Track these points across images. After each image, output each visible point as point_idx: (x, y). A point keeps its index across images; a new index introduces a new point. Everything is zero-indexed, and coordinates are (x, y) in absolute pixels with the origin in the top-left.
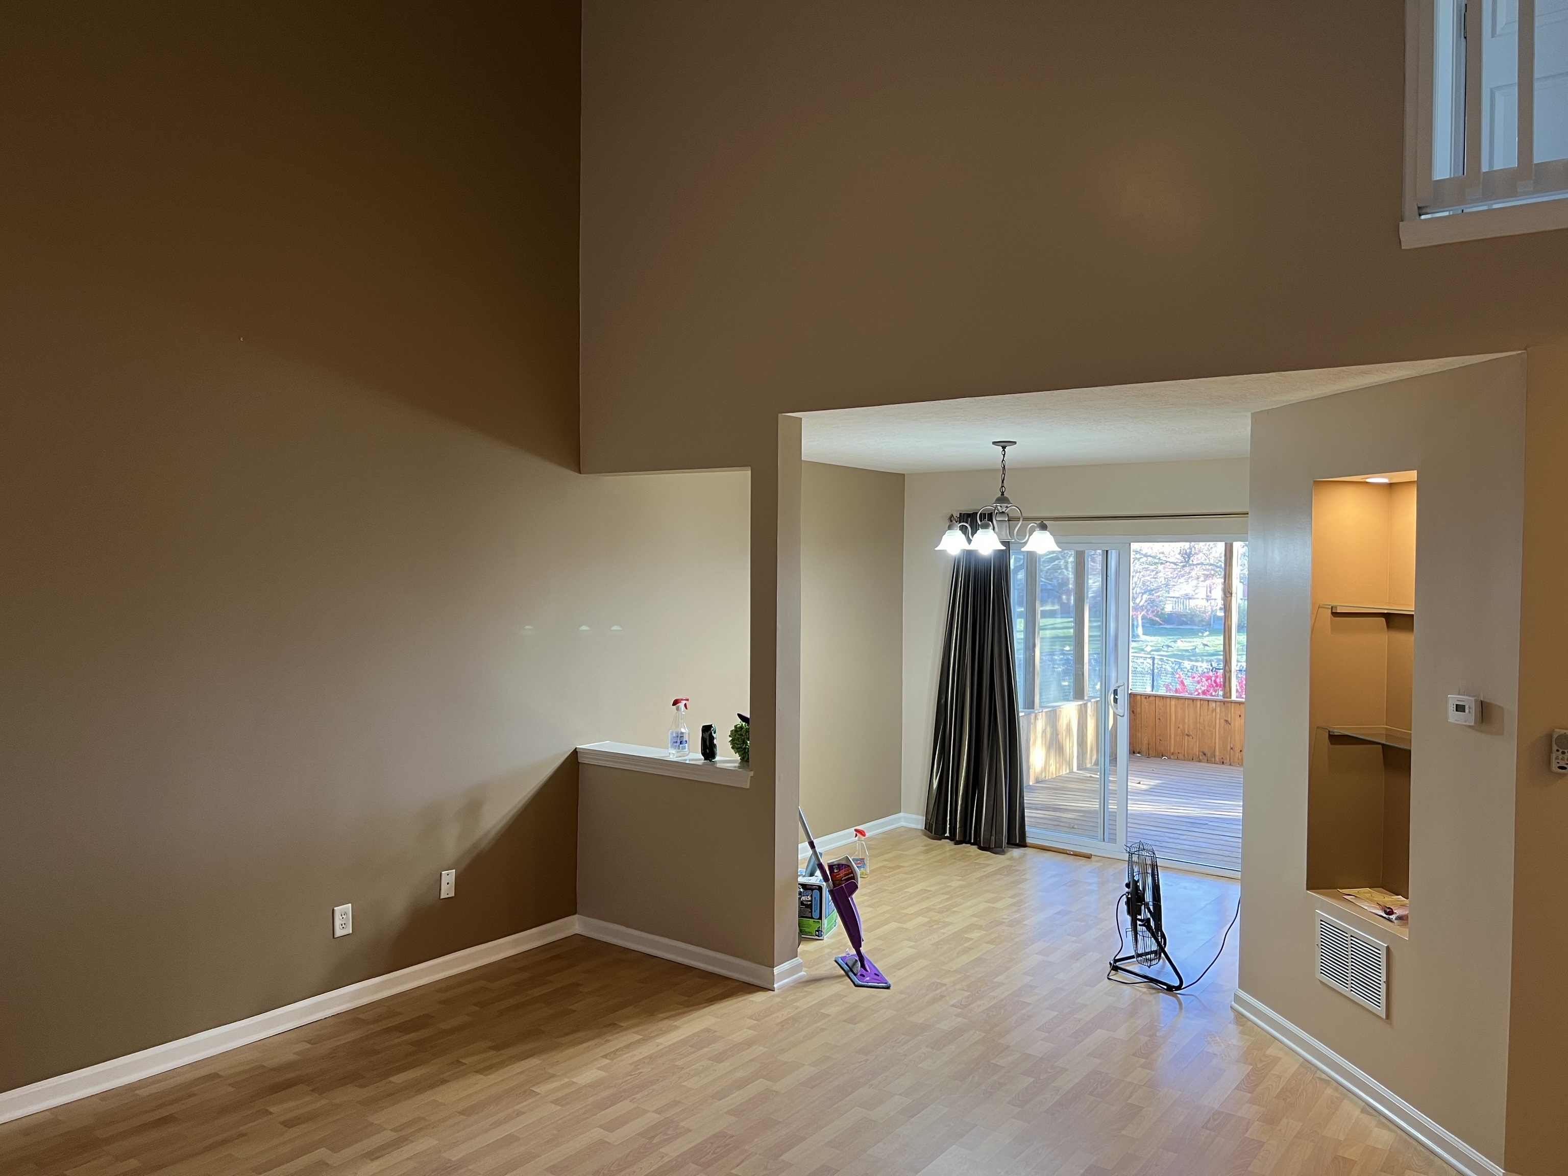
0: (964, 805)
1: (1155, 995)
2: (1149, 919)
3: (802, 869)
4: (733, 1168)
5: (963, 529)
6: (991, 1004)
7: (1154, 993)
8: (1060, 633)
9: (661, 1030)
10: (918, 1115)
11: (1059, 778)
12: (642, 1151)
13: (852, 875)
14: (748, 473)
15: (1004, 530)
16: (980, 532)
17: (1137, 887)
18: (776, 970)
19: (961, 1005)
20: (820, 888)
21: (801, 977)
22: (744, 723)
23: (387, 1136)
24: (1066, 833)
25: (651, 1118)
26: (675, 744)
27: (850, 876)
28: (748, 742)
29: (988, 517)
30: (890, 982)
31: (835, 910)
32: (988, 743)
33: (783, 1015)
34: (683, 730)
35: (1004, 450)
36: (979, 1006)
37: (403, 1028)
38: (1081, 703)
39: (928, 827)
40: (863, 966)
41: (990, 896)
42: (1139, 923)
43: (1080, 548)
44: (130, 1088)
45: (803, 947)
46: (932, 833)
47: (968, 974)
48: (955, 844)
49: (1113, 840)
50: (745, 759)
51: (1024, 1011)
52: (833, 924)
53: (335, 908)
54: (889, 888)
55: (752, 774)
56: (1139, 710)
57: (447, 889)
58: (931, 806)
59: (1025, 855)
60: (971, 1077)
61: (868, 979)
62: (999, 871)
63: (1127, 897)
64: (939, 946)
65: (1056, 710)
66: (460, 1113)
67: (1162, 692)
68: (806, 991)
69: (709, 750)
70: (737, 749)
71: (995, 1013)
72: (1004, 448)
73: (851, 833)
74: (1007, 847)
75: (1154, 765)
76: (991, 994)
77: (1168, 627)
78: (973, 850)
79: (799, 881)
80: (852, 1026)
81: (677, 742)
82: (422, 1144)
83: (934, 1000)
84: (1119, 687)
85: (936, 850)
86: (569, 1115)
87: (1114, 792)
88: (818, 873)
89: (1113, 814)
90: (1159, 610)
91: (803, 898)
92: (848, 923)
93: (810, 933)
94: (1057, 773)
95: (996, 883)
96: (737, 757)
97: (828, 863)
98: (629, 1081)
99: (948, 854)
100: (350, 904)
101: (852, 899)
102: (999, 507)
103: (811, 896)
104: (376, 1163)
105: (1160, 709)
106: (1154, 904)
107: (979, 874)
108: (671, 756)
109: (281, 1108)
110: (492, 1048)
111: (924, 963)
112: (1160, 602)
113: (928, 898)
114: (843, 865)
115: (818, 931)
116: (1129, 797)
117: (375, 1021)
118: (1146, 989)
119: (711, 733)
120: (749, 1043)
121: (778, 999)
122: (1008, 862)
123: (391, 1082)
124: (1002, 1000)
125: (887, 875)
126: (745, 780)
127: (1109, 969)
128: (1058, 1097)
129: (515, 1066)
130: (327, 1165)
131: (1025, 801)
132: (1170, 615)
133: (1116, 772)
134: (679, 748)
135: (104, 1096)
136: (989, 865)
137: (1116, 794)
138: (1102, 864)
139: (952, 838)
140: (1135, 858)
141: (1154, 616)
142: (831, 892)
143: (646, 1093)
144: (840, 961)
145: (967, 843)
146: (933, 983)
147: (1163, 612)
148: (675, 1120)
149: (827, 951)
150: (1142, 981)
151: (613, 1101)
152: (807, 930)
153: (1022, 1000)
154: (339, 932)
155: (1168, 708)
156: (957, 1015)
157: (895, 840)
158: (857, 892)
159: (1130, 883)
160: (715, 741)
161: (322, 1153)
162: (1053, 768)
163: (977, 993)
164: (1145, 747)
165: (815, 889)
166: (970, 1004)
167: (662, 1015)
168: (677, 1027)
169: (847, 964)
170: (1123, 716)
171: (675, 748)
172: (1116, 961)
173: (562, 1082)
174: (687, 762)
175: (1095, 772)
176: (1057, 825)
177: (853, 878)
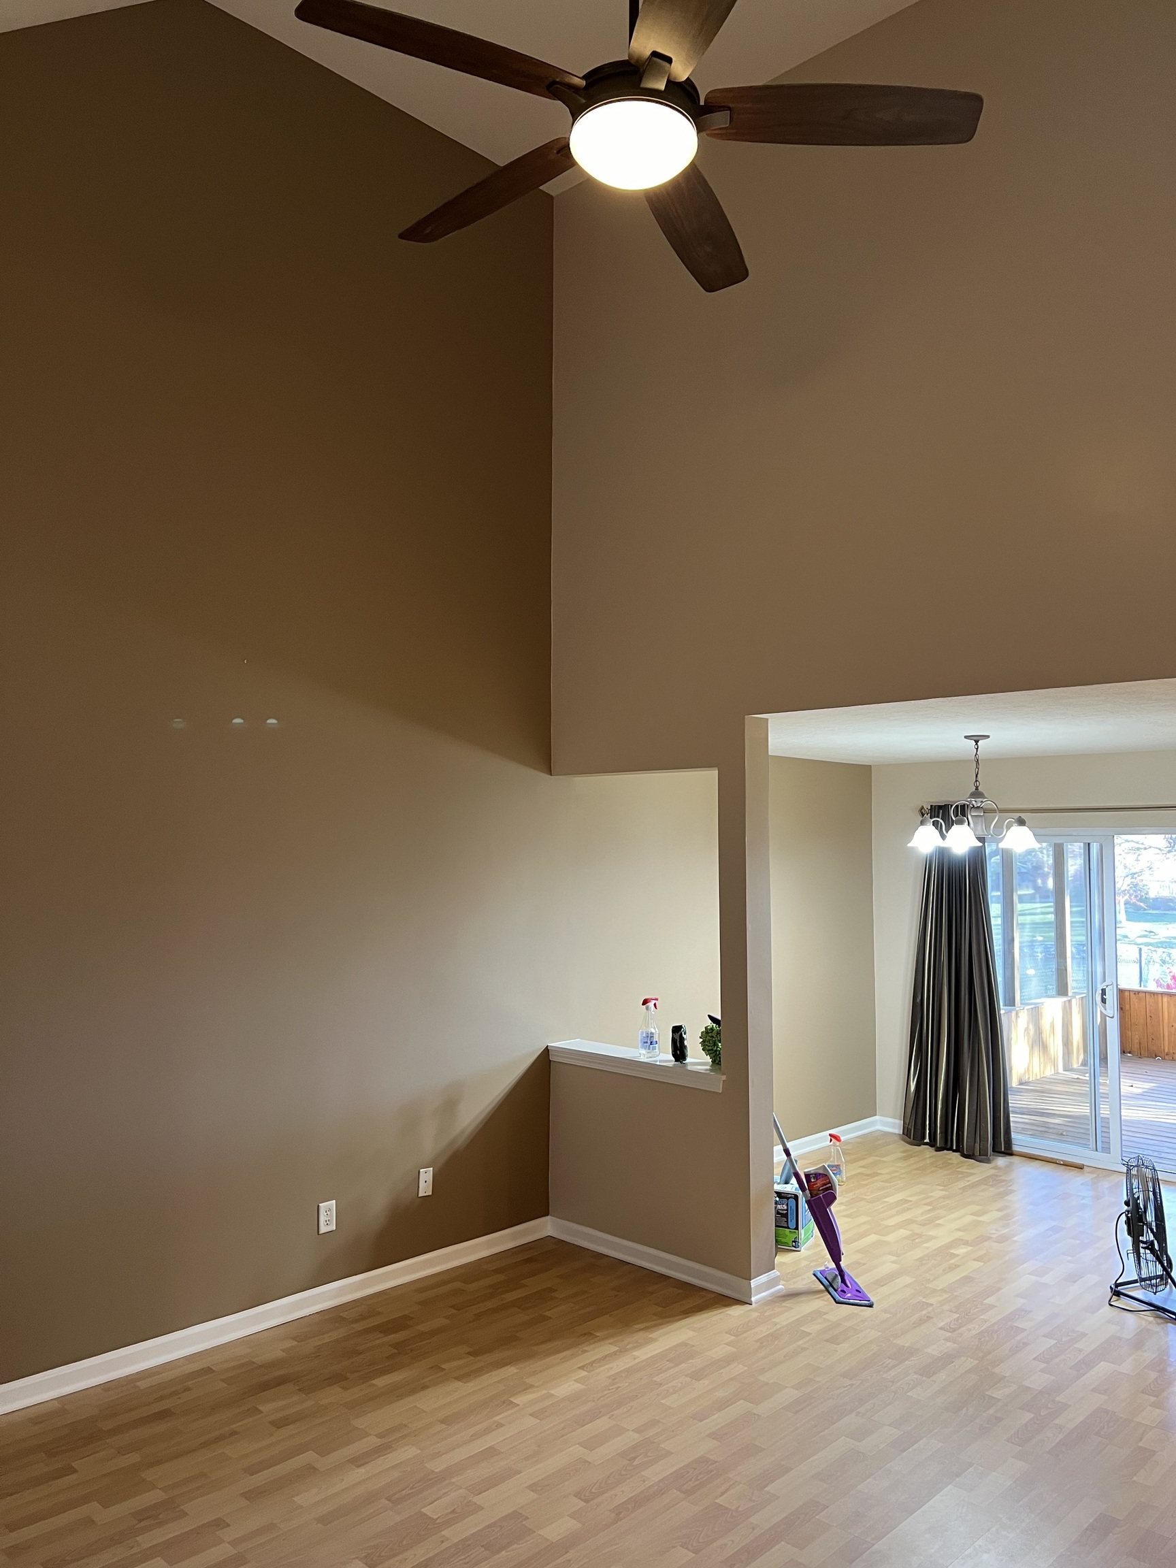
0: (944, 1109)
1: (1162, 1325)
2: (1152, 1242)
3: (777, 1178)
4: (717, 1498)
5: (935, 824)
6: (983, 1328)
7: (1162, 1323)
8: (1038, 918)
9: (637, 1342)
10: (910, 1450)
11: (1044, 1079)
12: (623, 1473)
13: (830, 1185)
14: (713, 774)
15: (980, 826)
16: (955, 827)
17: (1137, 1205)
18: (754, 1283)
19: (950, 1327)
20: (796, 1197)
21: (779, 1291)
22: (715, 1025)
23: (372, 1441)
24: (1055, 1140)
25: (633, 1437)
26: (645, 1044)
27: (827, 1186)
28: (720, 1044)
29: (962, 811)
30: (873, 1299)
31: (813, 1220)
32: (969, 1044)
33: (762, 1331)
34: (653, 1031)
35: (976, 744)
36: (969, 1330)
37: (386, 1328)
38: (1065, 999)
39: (906, 1132)
40: (843, 1281)
41: (976, 1208)
42: (1141, 1245)
43: (1058, 840)
44: (131, 1380)
45: (779, 1259)
46: (910, 1138)
47: (955, 1294)
48: (936, 1151)
49: (1107, 1150)
50: (717, 1062)
51: (1018, 1338)
52: (810, 1234)
53: (320, 1204)
54: (866, 1197)
55: (724, 1078)
56: (1127, 1007)
57: (425, 1186)
58: (909, 1110)
59: (1011, 1164)
60: (965, 1409)
61: (849, 1295)
62: (984, 1181)
63: (1127, 1216)
64: (924, 1262)
65: (1038, 1007)
66: (442, 1422)
67: (1152, 987)
68: (785, 1307)
69: (679, 1051)
70: (708, 1051)
71: (987, 1339)
72: (977, 742)
73: (826, 1136)
74: (993, 1155)
75: (1147, 1066)
76: (982, 1317)
77: (1154, 912)
78: (956, 1157)
79: (775, 1188)
80: (835, 1346)
81: (647, 1042)
82: (406, 1452)
83: (921, 1322)
84: (1107, 986)
85: (914, 1156)
86: (548, 1430)
87: (1105, 1096)
88: (794, 1180)
89: (1106, 1121)
90: (1143, 894)
91: (779, 1207)
92: (827, 1235)
93: (786, 1244)
94: (1042, 1073)
95: (981, 1194)
96: (708, 1059)
97: (804, 1172)
98: (607, 1396)
99: (928, 1161)
100: (334, 1201)
101: (830, 1210)
102: (974, 802)
103: (787, 1205)
104: (362, 1470)
105: (1151, 1006)
106: (1156, 1224)
107: (962, 1184)
108: (642, 1057)
109: (270, 1407)
110: (469, 1354)
111: (907, 1280)
112: (1144, 886)
113: (909, 1209)
114: (820, 1174)
115: (794, 1242)
116: (1122, 1102)
117: (356, 1321)
118: (1152, 1318)
119: (681, 1034)
120: (728, 1360)
121: (755, 1314)
122: (993, 1172)
123: (374, 1385)
124: (994, 1324)
125: (864, 1182)
126: (717, 1084)
127: (1110, 1294)
128: (1061, 1436)
129: (494, 1373)
130: (315, 1469)
131: (1010, 1105)
132: (1156, 899)
133: (1107, 1073)
134: (649, 1049)
135: (107, 1387)
136: (973, 1174)
137: (1108, 1098)
138: (1095, 1176)
139: (932, 1143)
140: (1134, 1172)
141: (1138, 901)
142: (808, 1202)
143: (625, 1410)
144: (819, 1275)
145: (948, 1150)
146: (918, 1302)
147: (1147, 896)
148: (656, 1440)
149: (804, 1263)
150: (1147, 1309)
151: (593, 1415)
152: (783, 1240)
153: (1016, 1325)
154: (323, 1229)
155: (1160, 1005)
156: (947, 1340)
157: (870, 1145)
158: (836, 1202)
159: (1129, 1201)
160: (686, 1043)
161: (309, 1457)
162: (1036, 1069)
163: (967, 1315)
164: (1136, 1046)
165: (791, 1198)
166: (960, 1328)
167: (636, 1326)
168: (655, 1340)
169: (826, 1278)
170: (1112, 1017)
171: (645, 1049)
172: (1117, 1285)
173: (539, 1394)
174: (658, 1063)
175: (1084, 1073)
176: (1043, 1131)
177: (831, 1188)
